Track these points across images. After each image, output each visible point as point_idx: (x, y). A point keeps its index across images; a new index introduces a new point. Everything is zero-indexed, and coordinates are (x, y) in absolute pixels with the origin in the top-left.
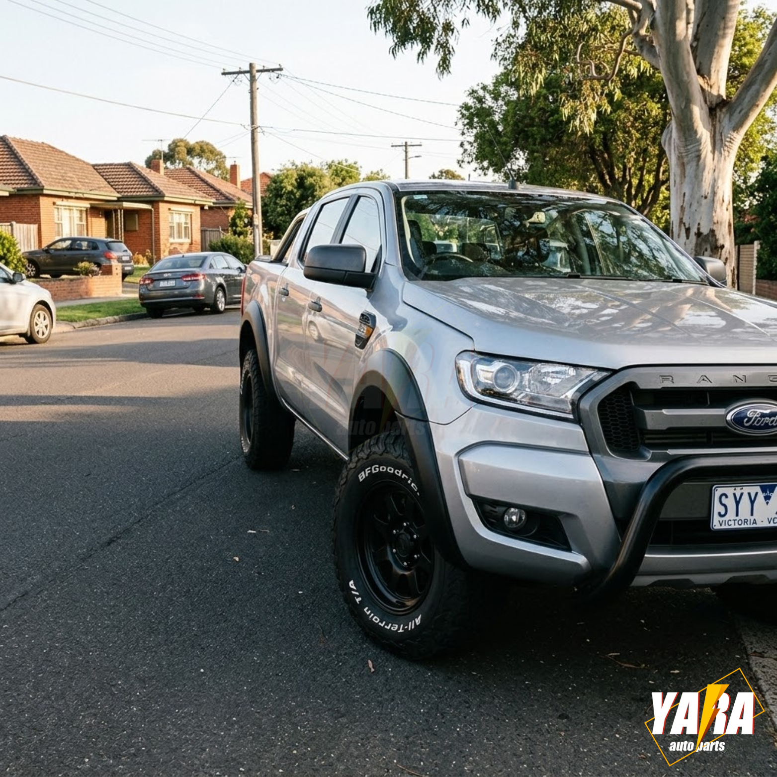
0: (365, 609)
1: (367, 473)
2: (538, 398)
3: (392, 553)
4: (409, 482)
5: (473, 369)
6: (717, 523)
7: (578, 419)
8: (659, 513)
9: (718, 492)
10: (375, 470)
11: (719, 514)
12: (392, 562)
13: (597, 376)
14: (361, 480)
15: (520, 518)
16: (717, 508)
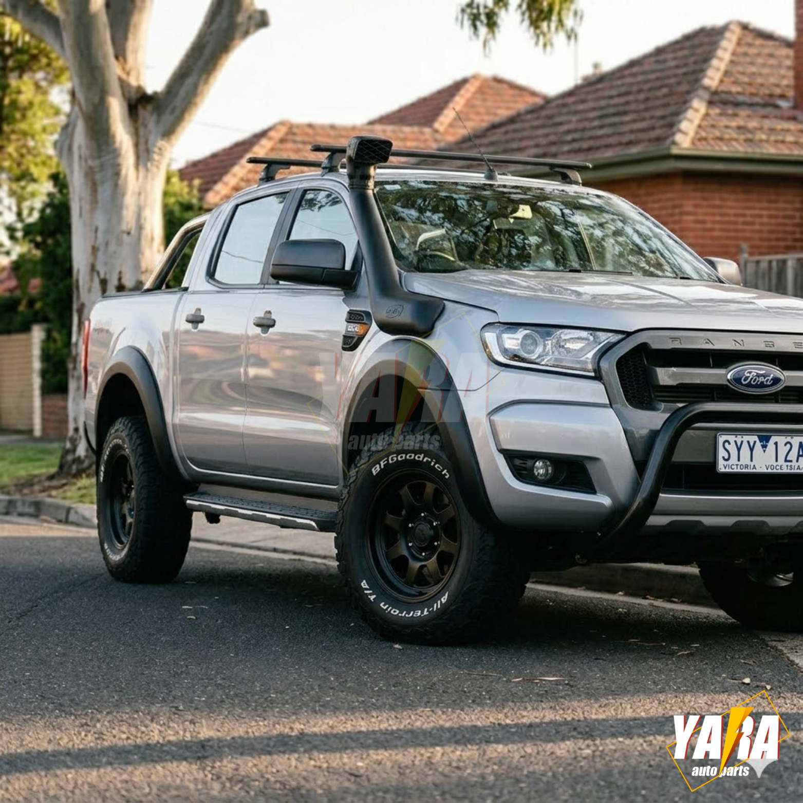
0: (382, 605)
1: (382, 464)
2: (561, 360)
3: (409, 548)
4: (432, 464)
5: (499, 338)
6: (722, 467)
7: (598, 376)
8: (671, 458)
9: (722, 439)
10: (392, 460)
11: (723, 457)
12: (408, 557)
13: (615, 338)
14: (374, 473)
15: (547, 470)
16: (722, 453)
